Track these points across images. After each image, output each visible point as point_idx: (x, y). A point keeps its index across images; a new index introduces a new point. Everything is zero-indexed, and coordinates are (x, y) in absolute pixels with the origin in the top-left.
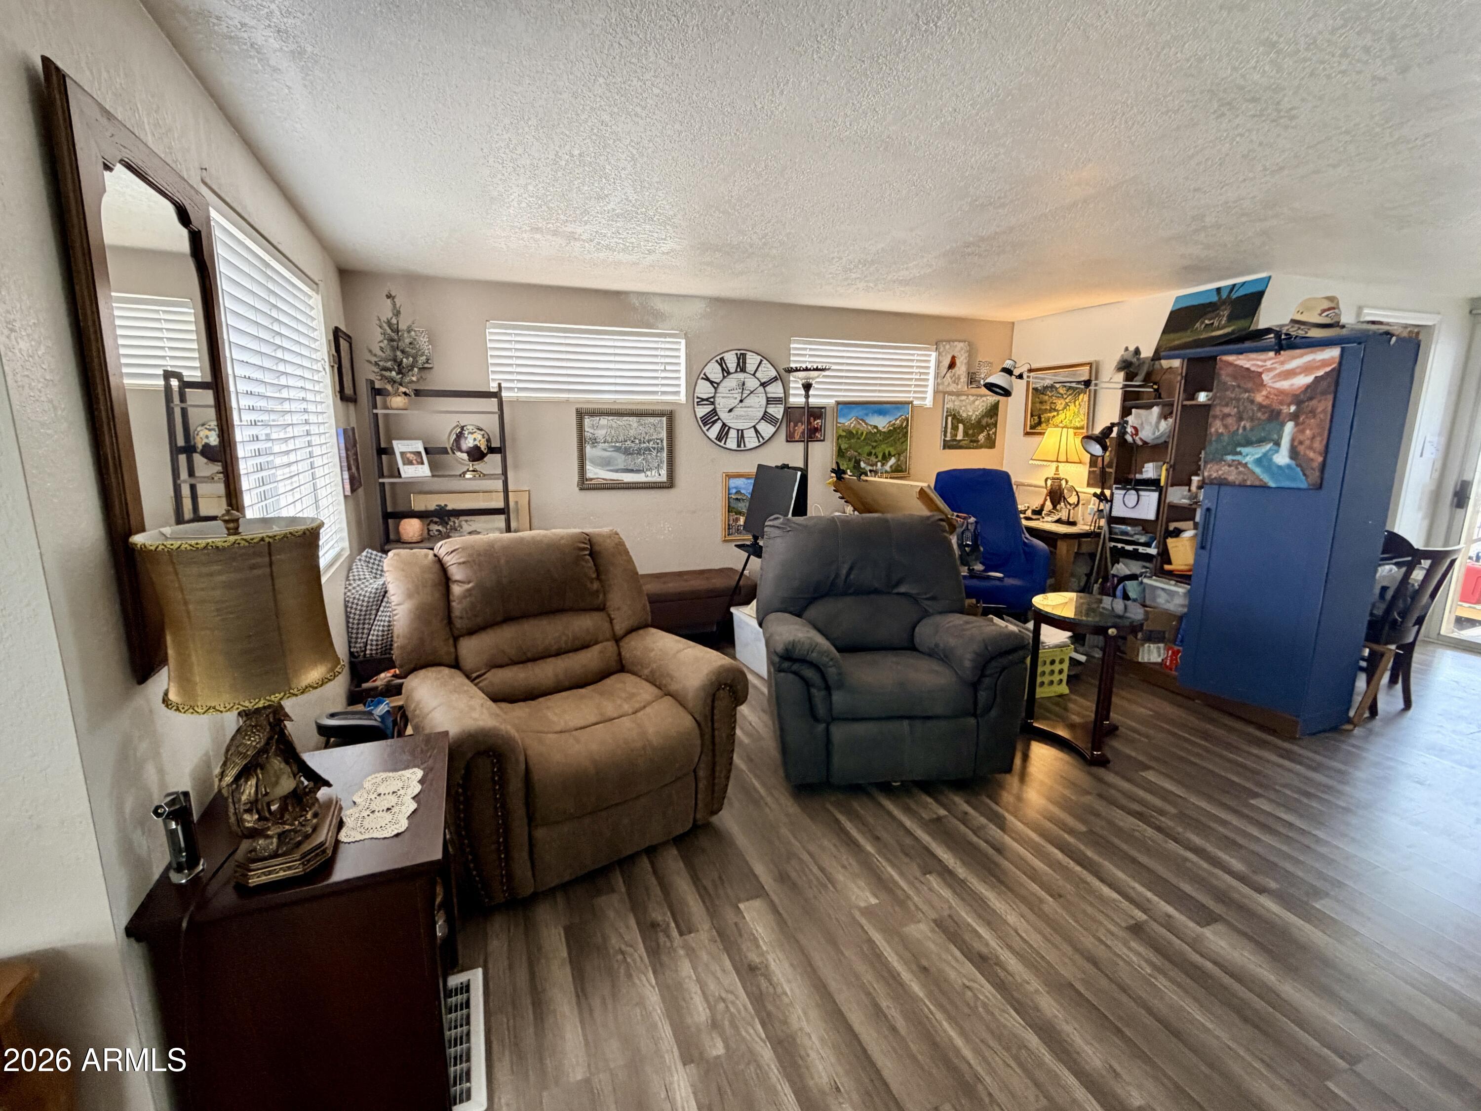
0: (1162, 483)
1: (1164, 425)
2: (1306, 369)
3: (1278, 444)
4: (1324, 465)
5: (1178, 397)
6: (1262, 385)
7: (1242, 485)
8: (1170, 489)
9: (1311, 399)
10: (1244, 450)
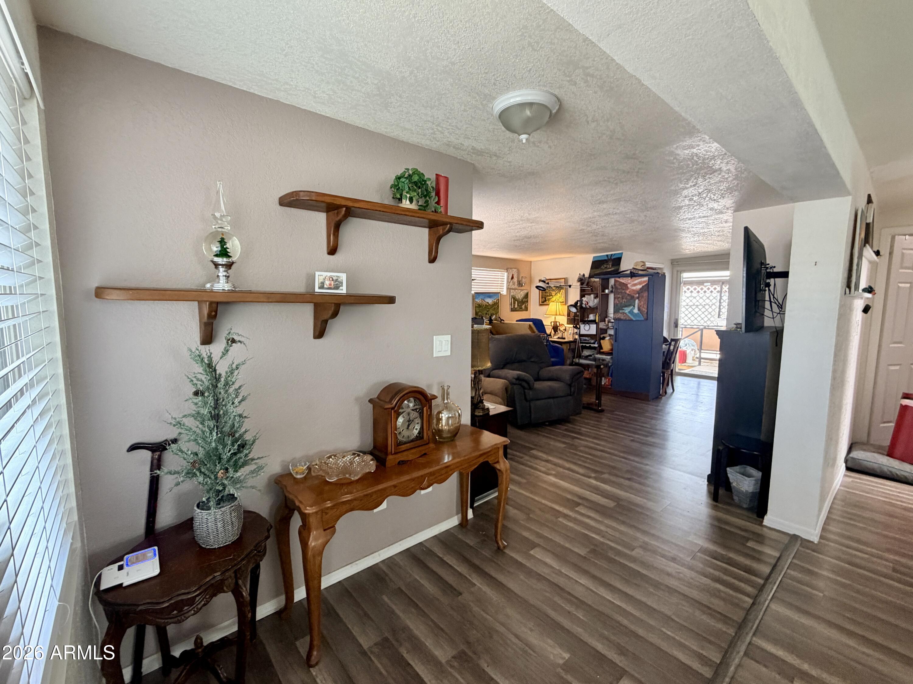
0: (597, 321)
1: (596, 301)
2: (640, 283)
3: (634, 306)
4: (647, 312)
5: (600, 292)
6: (628, 288)
7: (625, 320)
8: (600, 323)
9: (642, 292)
10: (625, 308)
